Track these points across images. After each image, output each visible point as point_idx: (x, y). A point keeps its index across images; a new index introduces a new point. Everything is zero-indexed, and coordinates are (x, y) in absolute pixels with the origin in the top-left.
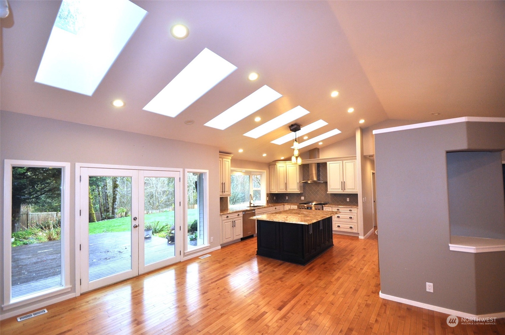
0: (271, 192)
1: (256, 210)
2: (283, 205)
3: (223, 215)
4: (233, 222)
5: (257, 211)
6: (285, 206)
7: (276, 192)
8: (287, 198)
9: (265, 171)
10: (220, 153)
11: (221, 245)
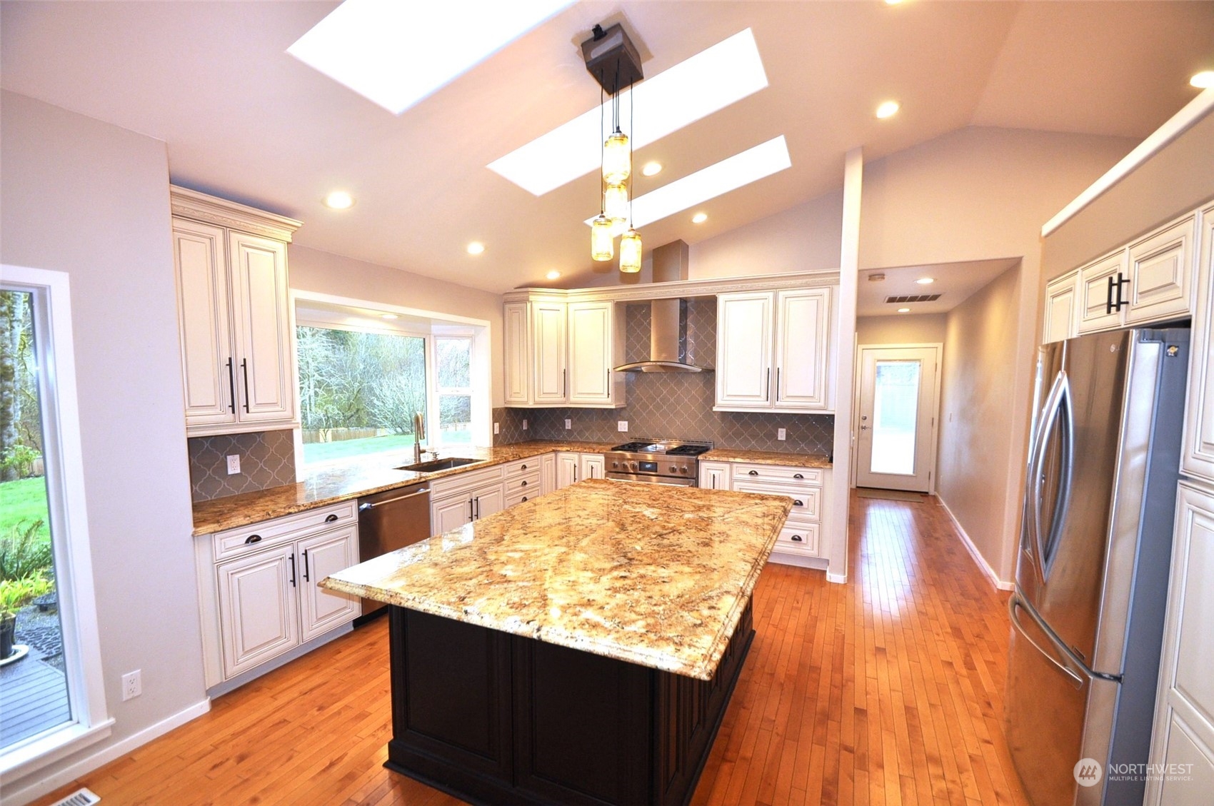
0: (510, 402)
1: (432, 484)
2: (554, 451)
3: (218, 536)
4: (293, 558)
5: (440, 488)
6: (561, 455)
7: (526, 403)
8: (568, 424)
9: (487, 323)
10: (176, 189)
11: (208, 692)
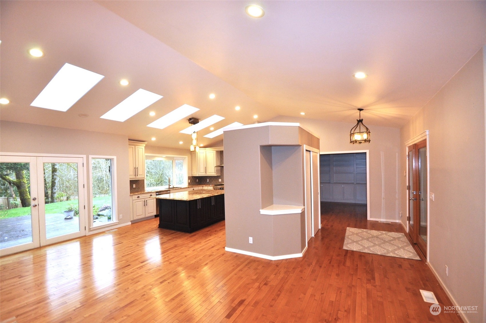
0: (193, 175)
1: (171, 191)
2: (202, 186)
3: (133, 196)
4: (144, 201)
6: (204, 187)
7: (196, 175)
8: (208, 181)
9: (187, 157)
10: (129, 141)
11: (131, 221)
